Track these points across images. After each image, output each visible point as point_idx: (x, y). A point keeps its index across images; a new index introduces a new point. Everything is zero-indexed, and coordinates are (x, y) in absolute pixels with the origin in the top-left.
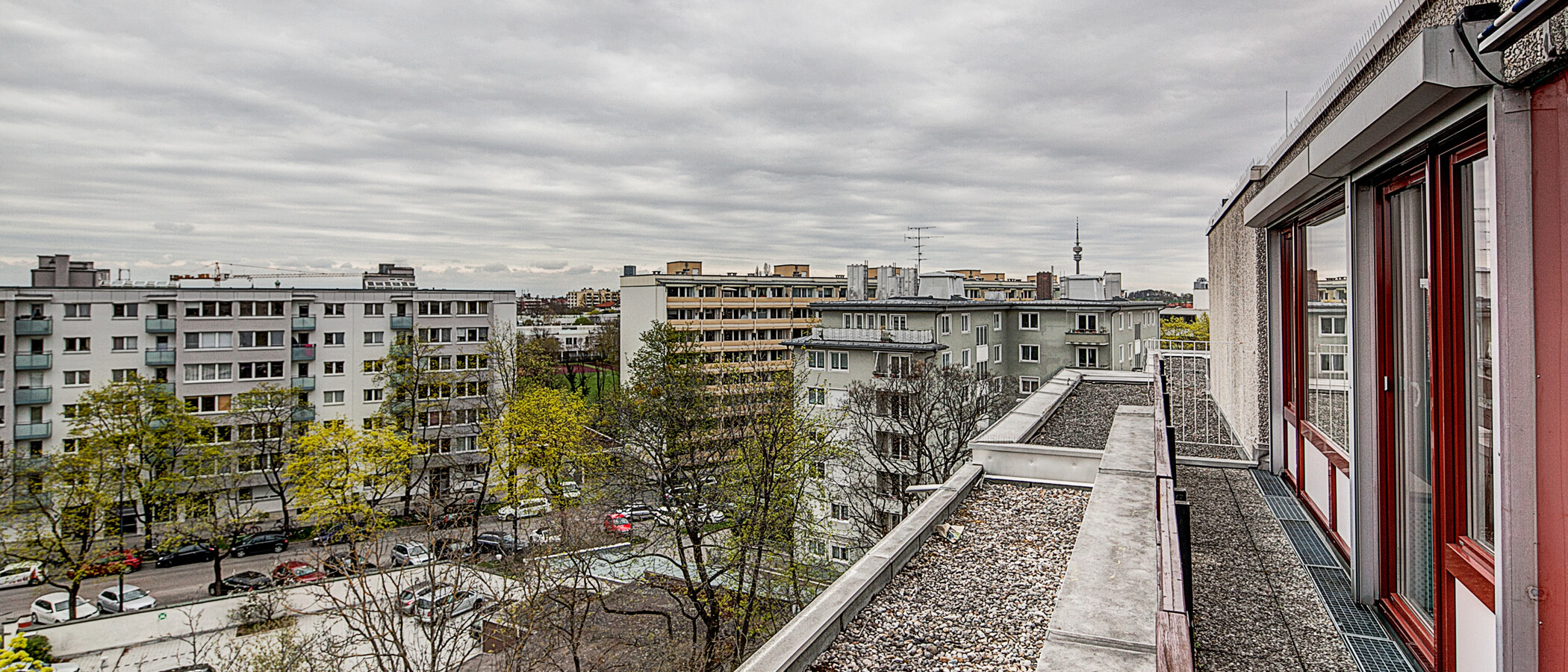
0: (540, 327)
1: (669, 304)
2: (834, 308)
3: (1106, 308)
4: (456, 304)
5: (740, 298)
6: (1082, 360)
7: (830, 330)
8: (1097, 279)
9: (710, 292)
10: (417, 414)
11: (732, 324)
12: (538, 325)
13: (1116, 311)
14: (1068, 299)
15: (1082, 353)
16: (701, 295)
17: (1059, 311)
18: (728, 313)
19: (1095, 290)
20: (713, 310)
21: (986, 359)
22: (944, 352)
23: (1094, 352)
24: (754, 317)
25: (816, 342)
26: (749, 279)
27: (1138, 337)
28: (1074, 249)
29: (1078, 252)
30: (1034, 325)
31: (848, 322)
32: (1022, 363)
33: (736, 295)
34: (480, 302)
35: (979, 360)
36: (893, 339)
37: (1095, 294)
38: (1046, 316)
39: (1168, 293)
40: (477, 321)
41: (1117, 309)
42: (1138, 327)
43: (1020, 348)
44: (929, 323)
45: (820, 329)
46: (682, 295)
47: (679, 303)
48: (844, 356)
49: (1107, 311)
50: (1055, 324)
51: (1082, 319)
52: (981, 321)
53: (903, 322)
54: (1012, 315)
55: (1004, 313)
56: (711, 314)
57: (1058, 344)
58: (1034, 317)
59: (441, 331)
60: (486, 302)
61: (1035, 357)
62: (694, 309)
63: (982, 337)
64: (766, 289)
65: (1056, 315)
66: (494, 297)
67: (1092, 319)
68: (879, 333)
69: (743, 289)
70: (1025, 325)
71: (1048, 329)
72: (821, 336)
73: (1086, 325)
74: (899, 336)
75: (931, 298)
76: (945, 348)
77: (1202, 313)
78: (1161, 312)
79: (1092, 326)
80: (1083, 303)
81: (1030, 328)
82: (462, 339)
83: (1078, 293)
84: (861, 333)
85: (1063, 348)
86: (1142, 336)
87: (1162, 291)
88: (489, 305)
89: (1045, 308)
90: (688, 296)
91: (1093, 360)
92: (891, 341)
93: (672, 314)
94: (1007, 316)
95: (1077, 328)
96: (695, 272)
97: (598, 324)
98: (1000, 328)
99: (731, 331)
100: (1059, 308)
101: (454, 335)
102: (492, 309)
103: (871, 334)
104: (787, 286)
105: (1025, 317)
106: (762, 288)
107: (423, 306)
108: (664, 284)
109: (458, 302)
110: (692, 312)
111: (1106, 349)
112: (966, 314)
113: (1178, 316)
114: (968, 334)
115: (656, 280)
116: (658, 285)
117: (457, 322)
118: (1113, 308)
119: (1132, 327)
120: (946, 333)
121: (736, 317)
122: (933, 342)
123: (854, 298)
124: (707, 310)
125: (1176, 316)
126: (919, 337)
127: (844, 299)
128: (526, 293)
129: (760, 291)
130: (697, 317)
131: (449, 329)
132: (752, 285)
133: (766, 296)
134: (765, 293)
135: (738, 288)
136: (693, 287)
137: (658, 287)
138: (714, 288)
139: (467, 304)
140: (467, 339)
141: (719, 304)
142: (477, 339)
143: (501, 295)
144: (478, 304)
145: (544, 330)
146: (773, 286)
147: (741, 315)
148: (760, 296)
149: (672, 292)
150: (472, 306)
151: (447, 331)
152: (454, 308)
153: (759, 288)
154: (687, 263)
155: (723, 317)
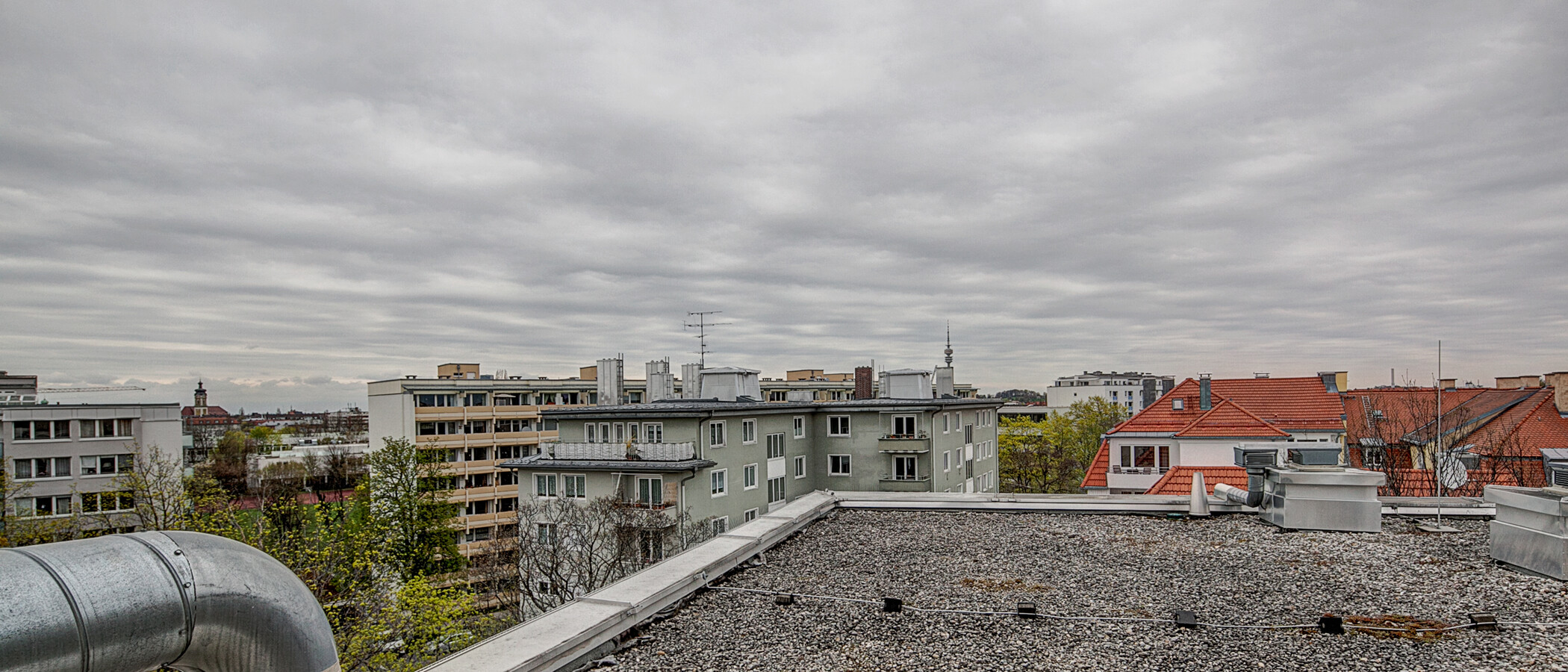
1: (419, 416)
2: (572, 416)
3: (925, 408)
4: (79, 424)
5: (520, 407)
6: (900, 471)
7: (563, 445)
8: (922, 374)
9: (479, 400)
11: (509, 439)
13: (938, 411)
14: (889, 398)
15: (900, 462)
16: (467, 404)
17: (871, 413)
18: (504, 426)
19: (920, 387)
20: (485, 422)
21: (783, 474)
22: (713, 470)
23: (913, 460)
24: (539, 428)
25: (543, 462)
26: (535, 383)
27: (969, 439)
28: (946, 352)
29: (949, 354)
30: (845, 431)
31: (591, 434)
32: (831, 476)
33: (516, 402)
34: (119, 420)
35: (771, 476)
36: (640, 455)
37: (921, 392)
38: (860, 418)
39: (1032, 392)
40: (116, 445)
41: (939, 408)
42: (969, 431)
43: (829, 459)
44: (691, 432)
45: (551, 445)
46: (441, 404)
47: (433, 414)
48: (581, 480)
49: (927, 411)
50: (868, 428)
51: (899, 421)
52: (773, 428)
53: (659, 433)
54: (819, 419)
55: (809, 417)
56: (480, 427)
57: (871, 453)
58: (845, 421)
59: (53, 461)
60: (129, 420)
61: (846, 469)
62: (457, 421)
63: (775, 446)
64: (555, 394)
65: (869, 418)
66: (142, 413)
67: (910, 421)
68: (623, 448)
69: (525, 396)
70: (834, 430)
71: (860, 435)
72: (553, 455)
73: (905, 428)
74: (649, 451)
75: (716, 400)
76: (712, 464)
77: (1051, 411)
78: (999, 411)
79: (910, 429)
80: (900, 402)
81: (840, 435)
82: (92, 471)
83: (899, 391)
84: (601, 449)
85: (877, 457)
86: (974, 439)
87: (1026, 391)
88: (133, 424)
89: (856, 410)
90: (449, 405)
91: (911, 472)
92: (639, 459)
93: (426, 428)
94: (813, 420)
95: (894, 432)
96: (468, 375)
98: (803, 435)
99: (510, 447)
100: (872, 409)
101: (77, 467)
102: (140, 430)
103: (612, 449)
104: (582, 391)
105: (834, 422)
106: (550, 395)
107: (22, 426)
108: (411, 391)
109: (84, 422)
110: (453, 425)
111: (925, 457)
112: (750, 420)
113: (1025, 415)
114: (753, 445)
115: (402, 386)
116: (404, 393)
117: (79, 447)
118: (933, 409)
119: (961, 430)
120: (716, 446)
121: (516, 429)
122: (695, 457)
123: (606, 403)
124: (475, 422)
125: (1023, 414)
126: (673, 452)
127: (595, 405)
129: (547, 398)
130: (461, 431)
131: (68, 459)
132: (537, 390)
133: (555, 403)
134: (554, 400)
135: (518, 395)
136: (456, 394)
137: (405, 395)
138: (485, 394)
139: (97, 423)
140: (98, 470)
141: (491, 414)
142: (117, 470)
143: (157, 410)
144: (115, 423)
145: (343, 449)
146: (565, 391)
147: (523, 426)
148: (547, 404)
149: (426, 401)
150: (107, 427)
151: (64, 462)
152: (75, 429)
153: (546, 394)
154: (458, 366)
155: (497, 430)
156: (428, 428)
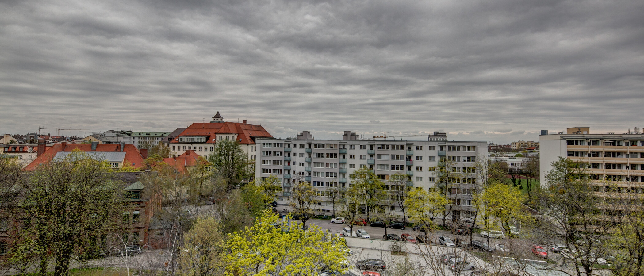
0: (498, 157)
1: (568, 149)
4: (462, 147)
5: (616, 146)
9: (595, 142)
10: (448, 188)
11: (611, 160)
12: (497, 156)
16: (589, 144)
18: (608, 154)
20: (598, 152)
24: (627, 157)
26: (623, 136)
33: (614, 144)
40: (471, 154)
46: (577, 144)
47: (574, 148)
56: (596, 154)
59: (456, 157)
60: (474, 146)
62: (585, 151)
64: (636, 141)
66: (478, 144)
69: (619, 142)
82: (465, 161)
88: (476, 147)
90: (580, 145)
93: (570, 154)
96: (585, 133)
97: (527, 157)
99: (611, 164)
101: (462, 159)
102: (477, 149)
106: (633, 141)
107: (450, 147)
108: (565, 139)
109: (463, 146)
110: (583, 153)
115: (560, 137)
117: (463, 154)
121: (614, 156)
124: (593, 152)
128: (492, 143)
129: (632, 143)
130: (587, 156)
131: (460, 157)
132: (589, 139)
133: (637, 145)
134: (636, 144)
135: (615, 141)
136: (584, 140)
137: (562, 140)
138: (598, 141)
139: (467, 147)
140: (467, 161)
141: (602, 149)
142: (471, 161)
143: (481, 144)
144: (471, 147)
145: (500, 159)
146: (642, 140)
147: (618, 156)
148: (632, 145)
149: (570, 143)
150: (469, 148)
151: (459, 157)
152: (461, 148)
153: (631, 141)
154: (579, 128)
155: (605, 156)
156: (571, 153)
